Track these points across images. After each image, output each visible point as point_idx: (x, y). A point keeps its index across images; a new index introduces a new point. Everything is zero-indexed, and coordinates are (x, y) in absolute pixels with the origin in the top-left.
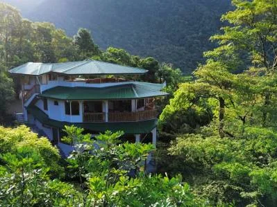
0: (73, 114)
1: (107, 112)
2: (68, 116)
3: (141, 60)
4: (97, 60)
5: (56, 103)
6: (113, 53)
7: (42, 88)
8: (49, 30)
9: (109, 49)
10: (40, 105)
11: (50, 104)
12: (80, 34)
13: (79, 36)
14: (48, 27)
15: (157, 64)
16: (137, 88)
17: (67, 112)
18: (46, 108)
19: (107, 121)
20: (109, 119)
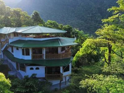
0: (26, 55)
1: (45, 54)
2: (23, 56)
3: (64, 26)
4: (41, 26)
5: (17, 49)
6: (50, 23)
7: (10, 41)
8: (19, 12)
9: (48, 21)
10: (10, 50)
11: (15, 49)
12: (34, 13)
13: (33, 14)
14: (19, 10)
15: (71, 28)
16: (61, 41)
17: (23, 54)
18: (13, 51)
19: (45, 59)
20: (46, 58)
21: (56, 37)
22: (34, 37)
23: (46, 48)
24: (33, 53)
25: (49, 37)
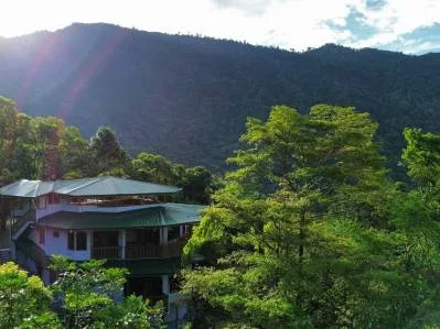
0: (78, 249)
1: (124, 245)
2: (71, 252)
3: (187, 170)
4: (119, 175)
5: (56, 235)
6: (146, 161)
7: (39, 215)
8: (56, 129)
9: (140, 156)
10: (35, 237)
11: (48, 236)
12: (100, 134)
13: (97, 137)
14: (54, 125)
15: (209, 175)
17: (71, 247)
18: (42, 241)
19: (123, 257)
20: (126, 256)
21: (155, 202)
22: (100, 205)
23: (128, 230)
24: (95, 244)
25: (137, 202)
